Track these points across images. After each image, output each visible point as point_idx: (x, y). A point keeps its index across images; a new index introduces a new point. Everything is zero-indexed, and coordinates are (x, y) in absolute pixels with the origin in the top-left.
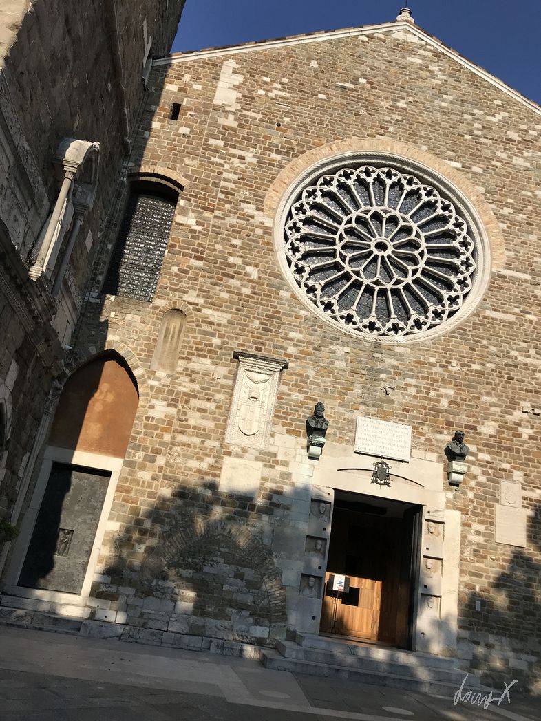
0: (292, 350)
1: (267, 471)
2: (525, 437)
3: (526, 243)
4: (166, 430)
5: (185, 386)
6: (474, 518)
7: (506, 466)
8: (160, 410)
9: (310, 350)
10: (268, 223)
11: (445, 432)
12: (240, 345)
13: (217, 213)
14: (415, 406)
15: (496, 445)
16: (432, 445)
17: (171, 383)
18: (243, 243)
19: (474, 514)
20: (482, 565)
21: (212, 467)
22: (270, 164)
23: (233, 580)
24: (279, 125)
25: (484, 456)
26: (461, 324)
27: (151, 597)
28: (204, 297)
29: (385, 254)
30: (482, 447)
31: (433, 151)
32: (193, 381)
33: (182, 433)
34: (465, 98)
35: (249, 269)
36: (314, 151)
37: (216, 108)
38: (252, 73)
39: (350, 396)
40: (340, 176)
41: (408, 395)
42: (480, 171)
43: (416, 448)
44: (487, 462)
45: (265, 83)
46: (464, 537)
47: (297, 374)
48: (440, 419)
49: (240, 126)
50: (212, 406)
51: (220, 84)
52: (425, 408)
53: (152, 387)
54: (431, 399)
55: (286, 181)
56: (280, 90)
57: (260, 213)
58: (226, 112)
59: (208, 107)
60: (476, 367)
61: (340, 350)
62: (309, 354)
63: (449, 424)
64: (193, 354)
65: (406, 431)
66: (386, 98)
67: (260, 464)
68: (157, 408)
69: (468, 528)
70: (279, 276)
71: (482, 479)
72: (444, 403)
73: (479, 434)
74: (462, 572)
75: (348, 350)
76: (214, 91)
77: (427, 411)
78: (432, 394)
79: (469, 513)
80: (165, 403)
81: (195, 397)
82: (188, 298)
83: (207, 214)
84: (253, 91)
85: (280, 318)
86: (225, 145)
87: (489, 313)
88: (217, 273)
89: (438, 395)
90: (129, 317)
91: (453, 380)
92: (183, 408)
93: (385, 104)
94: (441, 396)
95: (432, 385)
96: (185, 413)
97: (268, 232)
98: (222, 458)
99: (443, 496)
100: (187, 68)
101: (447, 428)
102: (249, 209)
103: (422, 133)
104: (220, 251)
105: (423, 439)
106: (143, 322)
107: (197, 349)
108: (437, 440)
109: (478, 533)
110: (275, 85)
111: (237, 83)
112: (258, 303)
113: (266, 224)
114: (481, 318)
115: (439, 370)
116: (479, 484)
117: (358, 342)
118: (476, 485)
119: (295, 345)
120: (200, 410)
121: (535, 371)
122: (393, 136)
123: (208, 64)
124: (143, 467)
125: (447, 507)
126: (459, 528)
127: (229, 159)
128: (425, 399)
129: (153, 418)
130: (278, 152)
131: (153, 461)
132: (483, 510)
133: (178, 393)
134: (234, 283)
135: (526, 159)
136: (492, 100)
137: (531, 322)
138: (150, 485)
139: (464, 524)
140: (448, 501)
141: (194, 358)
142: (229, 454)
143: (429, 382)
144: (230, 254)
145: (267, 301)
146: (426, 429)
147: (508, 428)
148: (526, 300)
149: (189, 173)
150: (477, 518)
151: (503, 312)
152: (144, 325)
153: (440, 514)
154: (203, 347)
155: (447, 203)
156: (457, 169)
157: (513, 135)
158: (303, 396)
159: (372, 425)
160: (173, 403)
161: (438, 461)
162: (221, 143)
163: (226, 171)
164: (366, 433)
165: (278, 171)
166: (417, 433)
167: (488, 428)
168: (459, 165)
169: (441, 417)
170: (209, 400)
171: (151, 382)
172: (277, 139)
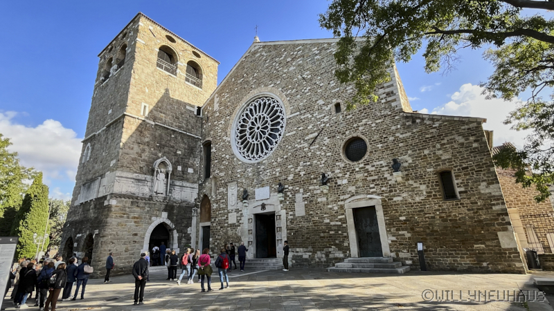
2: (302, 175)
3: (296, 100)
4: (217, 211)
6: (289, 210)
7: (297, 188)
8: (215, 206)
9: (243, 173)
12: (228, 180)
13: (219, 144)
14: (270, 179)
17: (216, 198)
18: (225, 149)
20: (293, 226)
21: (226, 218)
24: (227, 107)
25: (290, 188)
28: (219, 170)
29: (259, 130)
30: (290, 185)
31: (265, 86)
32: (220, 195)
33: (220, 210)
34: (273, 57)
38: (220, 95)
39: (254, 183)
40: (245, 111)
41: (268, 176)
42: (279, 82)
43: (271, 193)
45: (223, 96)
46: (287, 218)
47: (241, 183)
49: (220, 114)
50: (224, 201)
51: (215, 104)
52: (272, 178)
53: (213, 201)
54: (274, 175)
56: (227, 95)
58: (217, 112)
59: (213, 113)
61: (249, 170)
62: (243, 175)
65: (268, 189)
67: (236, 213)
72: (278, 174)
73: (288, 180)
76: (214, 107)
78: (274, 172)
81: (221, 199)
83: (217, 145)
84: (221, 100)
87: (287, 135)
88: (221, 162)
89: (276, 172)
91: (279, 165)
92: (219, 203)
93: (251, 79)
95: (274, 169)
96: (220, 205)
100: (208, 105)
103: (262, 81)
104: (220, 155)
105: (273, 189)
106: (209, 184)
109: (291, 215)
111: (218, 101)
112: (230, 165)
115: (275, 163)
118: (289, 199)
119: (239, 174)
120: (222, 203)
122: (254, 88)
124: (214, 222)
125: (282, 210)
126: (285, 215)
127: (219, 126)
128: (272, 175)
129: (214, 209)
131: (216, 220)
133: (218, 200)
134: (224, 162)
137: (301, 130)
138: (216, 227)
139: (287, 213)
140: (281, 207)
141: (219, 189)
142: (229, 213)
144: (222, 154)
145: (232, 163)
146: (273, 185)
147: (297, 174)
148: (298, 123)
149: (212, 136)
153: (279, 212)
154: (221, 185)
155: (273, 100)
157: (289, 59)
159: (259, 190)
160: (217, 203)
162: (217, 122)
164: (257, 194)
166: (271, 188)
167: (291, 177)
170: (224, 199)
171: (212, 199)
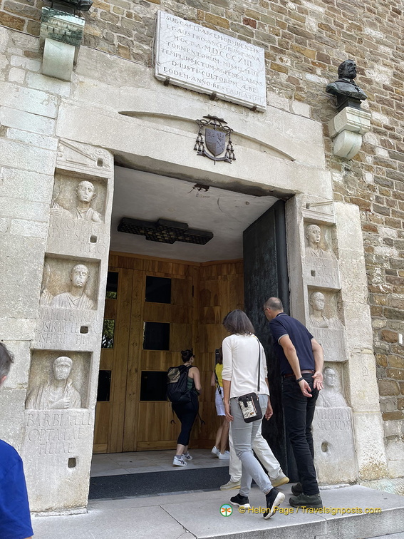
11: (319, 71)
16: (300, 89)
19: (379, 210)
25: (380, 118)
30: (375, 103)
43: (274, 91)
44: (386, 127)
48: (308, 47)
54: (290, 14)
63: (323, 58)
69: (373, 234)
71: (382, 153)
72: (312, 24)
73: (369, 82)
74: (375, 311)
77: (286, 31)
79: (372, 209)
89: (301, 10)
94: (306, 12)
99: (329, 179)
101: (320, 65)
105: (283, 77)
108: (307, 82)
109: (389, 242)
116: (378, 161)
118: (375, 163)
125: (336, 198)
126: (360, 235)
128: (281, 11)
132: (391, 204)
139: (365, 228)
140: (336, 187)
146: (287, 61)
150: (384, 218)
161: (312, 118)
164: (178, 43)
167: (380, 75)
169: (310, 45)
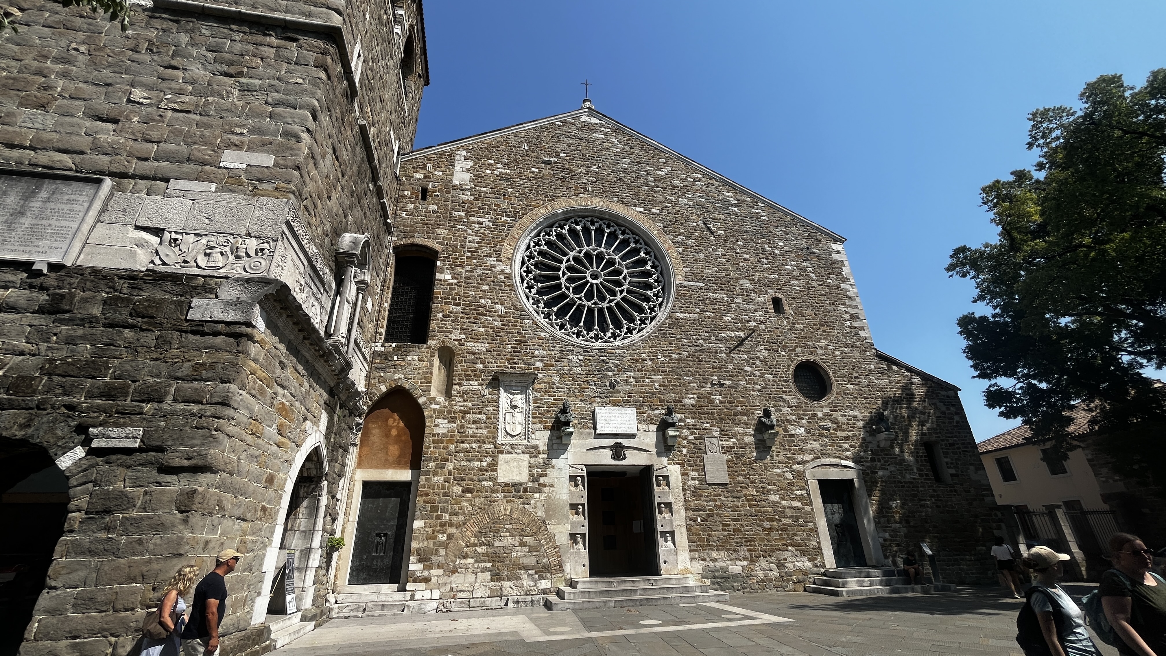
0: (538, 364)
1: (532, 460)
2: (717, 402)
3: (697, 261)
4: (450, 442)
5: (460, 404)
6: (689, 468)
7: (707, 426)
8: (443, 427)
9: (553, 363)
10: (507, 270)
12: (498, 367)
13: (468, 268)
14: (636, 393)
15: (696, 412)
16: (652, 419)
17: (449, 404)
18: (490, 288)
19: (689, 465)
20: (700, 502)
21: (489, 465)
22: (503, 226)
23: (518, 548)
24: (504, 195)
25: (690, 421)
26: (660, 326)
27: (457, 574)
28: (465, 334)
29: (598, 281)
30: (687, 415)
31: (621, 201)
32: (465, 401)
33: (463, 442)
34: (639, 160)
35: (498, 307)
36: (534, 212)
37: (455, 187)
38: (479, 158)
39: (588, 392)
40: (557, 227)
41: (630, 385)
42: (658, 211)
44: (693, 425)
45: (490, 164)
46: (684, 483)
47: (545, 383)
48: (655, 399)
49: (476, 199)
50: (484, 417)
51: (456, 169)
52: (643, 393)
53: (434, 410)
54: (647, 386)
55: (516, 236)
56: (502, 169)
57: (500, 263)
58: (463, 190)
59: (449, 187)
60: (675, 356)
61: (575, 359)
62: (553, 366)
63: (662, 401)
64: (463, 380)
65: (632, 412)
66: (582, 166)
67: (527, 455)
68: (441, 426)
69: (686, 476)
70: (521, 309)
71: (691, 438)
72: (657, 386)
73: (684, 405)
74: (687, 510)
75: (581, 358)
76: (452, 175)
77: (645, 394)
78: (647, 381)
79: (686, 465)
80: (446, 421)
81: (469, 413)
82: (453, 336)
83: (459, 269)
84: (482, 172)
85: (525, 341)
86: (466, 215)
87: (679, 315)
88: (473, 314)
89: (651, 382)
90: (409, 358)
91: (660, 369)
92: (461, 422)
93: (582, 170)
94: (654, 381)
95: (646, 374)
96: (462, 427)
97: (509, 276)
98: (497, 456)
100: (428, 160)
101: (660, 405)
102: (491, 261)
103: (612, 189)
104: (473, 297)
106: (420, 360)
107: (465, 375)
109: (693, 479)
110: (498, 166)
111: (469, 167)
112: (508, 332)
113: (506, 271)
114: (674, 320)
115: (649, 363)
116: (689, 442)
117: (586, 351)
118: (687, 444)
119: (541, 361)
120: (474, 422)
121: (717, 353)
122: (591, 193)
123: (444, 155)
124: (435, 474)
125: (669, 464)
126: (680, 478)
127: (470, 226)
128: (642, 386)
129: (438, 435)
130: (507, 216)
131: (443, 467)
132: (695, 461)
133: (455, 412)
134: (487, 319)
135: (688, 199)
136: (658, 159)
137: (709, 317)
138: (443, 487)
139: (682, 474)
141: (465, 383)
142: (501, 452)
143: (644, 373)
144: (481, 298)
145: (515, 329)
146: (646, 408)
147: (704, 398)
148: (703, 301)
149: (441, 240)
150: (691, 468)
151: (688, 313)
152: (421, 363)
153: (665, 469)
154: (470, 373)
155: (637, 238)
156: (640, 212)
157: (677, 183)
158: (552, 398)
159: (607, 411)
160: (452, 420)
161: (658, 431)
162: (463, 214)
163: (469, 235)
164: (603, 418)
165: (509, 230)
166: (640, 413)
167: (690, 400)
168: (642, 209)
169: (656, 397)
170: (480, 413)
171: (433, 406)
172: (504, 205)
